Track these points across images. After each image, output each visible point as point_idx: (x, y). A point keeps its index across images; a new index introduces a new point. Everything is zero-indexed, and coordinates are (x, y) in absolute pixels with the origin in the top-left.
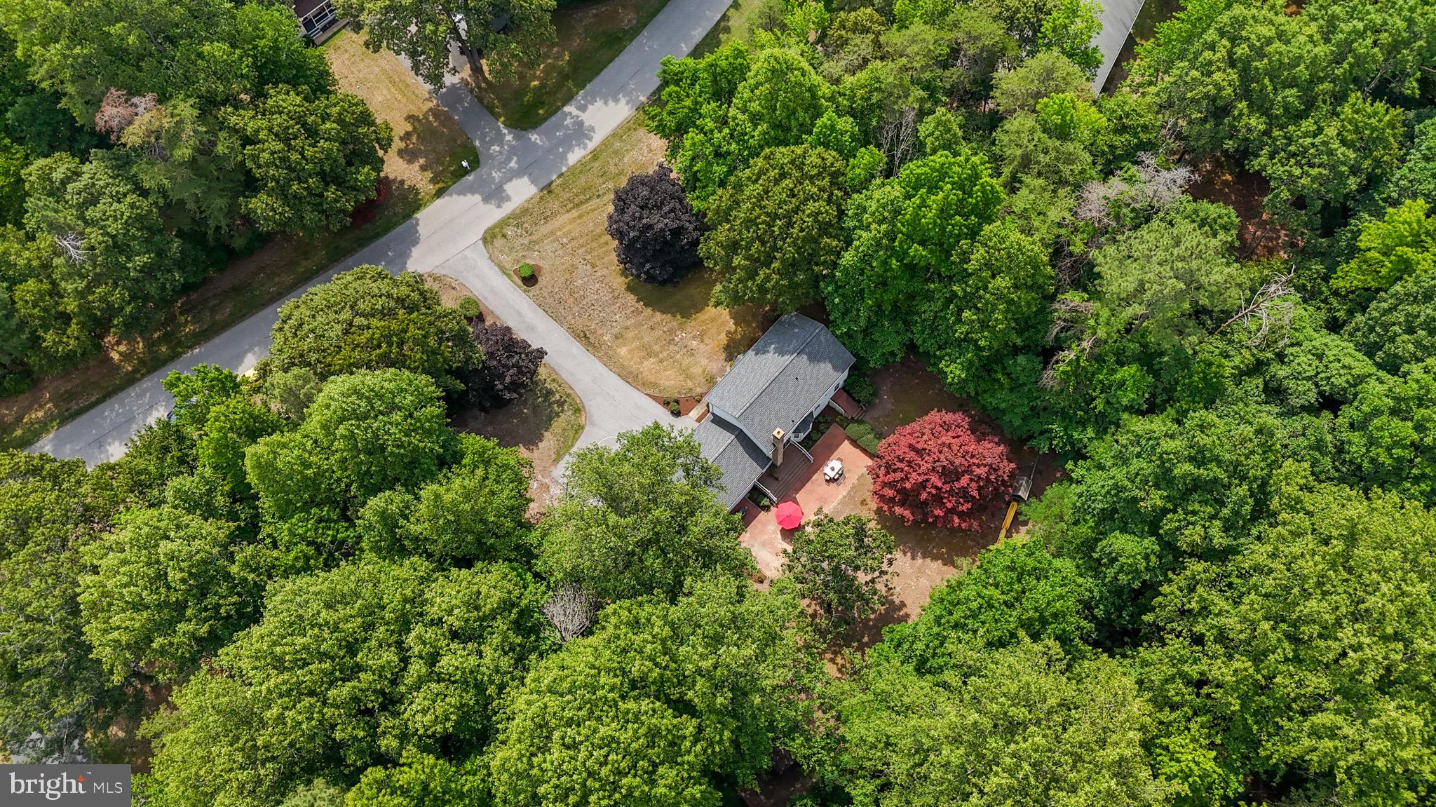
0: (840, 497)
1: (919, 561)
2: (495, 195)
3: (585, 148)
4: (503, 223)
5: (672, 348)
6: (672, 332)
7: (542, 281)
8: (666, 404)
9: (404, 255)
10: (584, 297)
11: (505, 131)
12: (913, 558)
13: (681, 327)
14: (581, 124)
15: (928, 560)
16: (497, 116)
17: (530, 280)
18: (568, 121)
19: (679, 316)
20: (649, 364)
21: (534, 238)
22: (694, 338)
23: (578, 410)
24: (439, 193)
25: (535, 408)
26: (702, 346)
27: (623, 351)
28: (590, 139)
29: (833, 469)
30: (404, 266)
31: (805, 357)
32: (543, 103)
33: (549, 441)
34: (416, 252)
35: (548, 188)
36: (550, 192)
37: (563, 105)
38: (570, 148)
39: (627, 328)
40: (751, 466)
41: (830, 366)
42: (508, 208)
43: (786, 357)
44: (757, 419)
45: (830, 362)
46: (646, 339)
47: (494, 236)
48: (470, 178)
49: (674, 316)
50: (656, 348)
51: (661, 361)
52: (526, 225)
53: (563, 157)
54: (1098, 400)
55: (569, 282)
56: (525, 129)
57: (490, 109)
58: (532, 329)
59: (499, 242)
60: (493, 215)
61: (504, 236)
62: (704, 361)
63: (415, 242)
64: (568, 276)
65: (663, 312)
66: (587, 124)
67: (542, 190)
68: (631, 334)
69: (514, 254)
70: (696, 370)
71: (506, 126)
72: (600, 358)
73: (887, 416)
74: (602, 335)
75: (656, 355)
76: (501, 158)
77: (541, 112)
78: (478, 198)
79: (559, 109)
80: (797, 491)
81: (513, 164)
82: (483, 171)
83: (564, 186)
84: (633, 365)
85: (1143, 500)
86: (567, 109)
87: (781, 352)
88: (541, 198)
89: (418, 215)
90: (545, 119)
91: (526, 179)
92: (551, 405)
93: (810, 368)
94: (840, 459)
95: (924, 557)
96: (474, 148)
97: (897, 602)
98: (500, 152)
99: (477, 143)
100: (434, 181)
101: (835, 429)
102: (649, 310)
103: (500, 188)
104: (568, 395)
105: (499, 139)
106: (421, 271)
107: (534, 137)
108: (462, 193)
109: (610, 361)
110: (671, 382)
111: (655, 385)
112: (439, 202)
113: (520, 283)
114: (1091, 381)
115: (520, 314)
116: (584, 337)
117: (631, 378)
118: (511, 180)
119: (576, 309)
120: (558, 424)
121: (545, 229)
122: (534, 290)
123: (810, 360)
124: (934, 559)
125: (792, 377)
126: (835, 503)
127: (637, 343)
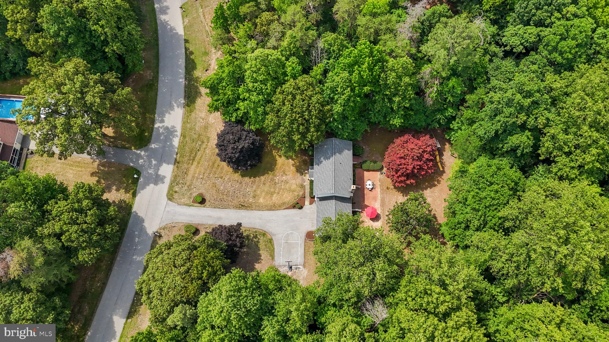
0: (379, 192)
2: (158, 179)
3: (177, 136)
4: (171, 187)
5: (277, 185)
6: (272, 180)
7: (207, 197)
8: (294, 207)
9: (143, 230)
10: (229, 192)
11: (139, 152)
13: (275, 175)
14: (167, 128)
16: (130, 148)
17: (203, 202)
18: (161, 130)
19: (270, 172)
20: (275, 198)
21: (188, 184)
22: (282, 176)
23: (264, 235)
24: (134, 195)
25: (248, 246)
26: (288, 177)
27: (261, 200)
28: (176, 131)
29: (370, 185)
30: (147, 234)
31: (337, 154)
32: (144, 130)
33: (264, 254)
34: (146, 224)
35: (176, 162)
36: (178, 163)
37: (153, 125)
38: (171, 140)
39: (255, 191)
40: (347, 206)
41: (347, 151)
42: (168, 181)
43: (331, 159)
44: (340, 188)
45: (345, 149)
46: (266, 190)
47: (172, 195)
48: (141, 180)
49: (268, 173)
50: (272, 190)
51: (278, 193)
52: (180, 182)
53: (172, 146)
54: (449, 98)
55: (218, 191)
56: (146, 145)
57: (124, 147)
58: (220, 218)
59: (176, 196)
60: (164, 188)
61: (176, 192)
62: (294, 181)
63: (143, 221)
64: (215, 189)
65: (263, 175)
66: (170, 127)
67: (175, 164)
68: (258, 192)
69: (186, 196)
70: (294, 187)
71: (137, 149)
72: (255, 210)
73: (370, 153)
74: (248, 200)
75: (275, 192)
76: (147, 164)
77: (146, 134)
78: (152, 185)
79: (152, 129)
80: (364, 201)
81: (154, 162)
82: (144, 173)
83: (182, 156)
84: (270, 203)
85: (517, 121)
86: (156, 126)
87: (328, 158)
88: (177, 167)
89: (134, 210)
90: (151, 136)
91: (164, 165)
92: (252, 241)
93: (341, 156)
94: (369, 180)
96: (132, 167)
98: (144, 161)
99: (132, 164)
100: (127, 191)
101: (360, 171)
102: (257, 178)
103: (157, 176)
104: (256, 232)
105: (139, 156)
106: (155, 230)
107: (153, 146)
108: (143, 188)
109: (260, 208)
110: (289, 198)
111: (284, 203)
112: (138, 198)
113: (199, 205)
115: (210, 217)
116: (242, 206)
117: (273, 208)
118: (158, 169)
119: (230, 199)
120: (262, 245)
121: (189, 177)
122: (207, 203)
123: (340, 154)
124: (426, 189)
125: (339, 164)
126: (379, 196)
127: (264, 194)
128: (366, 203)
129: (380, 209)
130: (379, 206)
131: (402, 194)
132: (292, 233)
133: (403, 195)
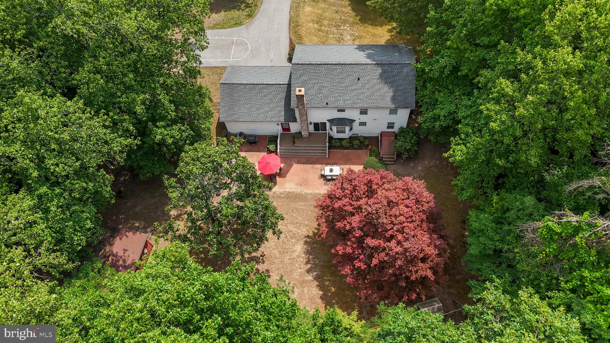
0: (317, 191)
1: (310, 277)
5: (334, 30)
6: (345, 22)
12: (308, 271)
13: (353, 24)
15: (316, 283)
19: (359, 18)
20: (312, 26)
22: (352, 34)
23: (250, 16)
27: (308, 9)
29: (331, 171)
31: (380, 71)
40: (279, 112)
41: (391, 94)
43: (368, 60)
44: (304, 78)
45: (395, 91)
46: (327, 14)
49: (357, 16)
50: (326, 22)
51: (319, 30)
65: (353, 9)
68: (323, 5)
75: (321, 25)
80: (299, 162)
84: (304, 19)
87: (370, 56)
93: (375, 81)
95: (316, 278)
101: (364, 154)
104: (256, 6)
109: (295, 9)
111: (301, 38)
114: (571, 270)
117: (294, 24)
120: (234, 13)
123: (381, 76)
124: (321, 287)
125: (356, 76)
126: (309, 192)
127: (319, 11)
128: (296, 167)
129: (281, 190)
130: (288, 190)
131: (311, 234)
132: (247, 49)
133: (308, 237)
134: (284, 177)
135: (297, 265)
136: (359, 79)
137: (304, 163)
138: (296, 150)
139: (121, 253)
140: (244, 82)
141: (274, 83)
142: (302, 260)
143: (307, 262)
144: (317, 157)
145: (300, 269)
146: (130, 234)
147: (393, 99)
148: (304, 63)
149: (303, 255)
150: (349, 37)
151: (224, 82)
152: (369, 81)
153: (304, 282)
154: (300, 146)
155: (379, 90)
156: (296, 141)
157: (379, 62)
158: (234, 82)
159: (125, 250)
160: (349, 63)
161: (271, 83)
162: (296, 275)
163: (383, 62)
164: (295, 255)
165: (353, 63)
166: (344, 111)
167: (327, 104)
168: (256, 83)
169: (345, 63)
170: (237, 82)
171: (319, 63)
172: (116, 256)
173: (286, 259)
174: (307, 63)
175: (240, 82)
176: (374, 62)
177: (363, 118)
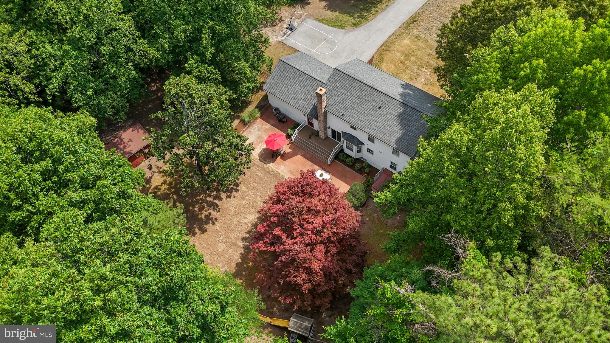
1: (241, 244)
5: (415, 68)
12: (244, 239)
15: (242, 251)
20: (399, 56)
22: (427, 80)
23: (356, 25)
25: (355, 6)
29: (321, 175)
31: (402, 110)
33: (332, 15)
39: (426, 41)
40: (309, 104)
41: (399, 135)
43: (399, 97)
44: (338, 84)
45: (403, 134)
46: (419, 53)
50: (413, 59)
51: (402, 62)
68: (420, 44)
72: (398, 30)
73: (379, 220)
74: (418, 29)
75: (407, 59)
80: (304, 156)
84: (396, 46)
92: (359, 12)
93: (392, 117)
95: (245, 248)
97: (206, 227)
101: (360, 179)
104: (367, 19)
109: (396, 36)
116: (413, 21)
117: (386, 48)
120: (344, 17)
123: (400, 115)
124: (243, 256)
125: (380, 104)
127: (415, 48)
128: (299, 158)
129: (274, 169)
130: (279, 171)
132: (333, 49)
134: (285, 160)
135: (239, 229)
136: (380, 108)
137: (307, 158)
138: (308, 144)
139: (126, 140)
140: (297, 67)
141: (319, 79)
142: (246, 228)
143: (248, 232)
144: (321, 159)
145: (240, 233)
146: (141, 131)
147: (398, 141)
148: (345, 72)
149: (250, 225)
150: (423, 80)
151: (283, 60)
152: (387, 114)
153: (235, 244)
154: (313, 142)
155: (391, 126)
156: (313, 137)
157: (405, 102)
158: (290, 63)
159: (130, 140)
160: (380, 90)
161: (317, 78)
162: (233, 236)
163: (409, 104)
164: (245, 221)
165: (383, 92)
166: (355, 129)
167: (343, 115)
168: (305, 72)
169: (377, 89)
170: (292, 65)
171: (356, 78)
172: (121, 140)
173: (235, 220)
174: (347, 73)
175: (294, 66)
176: (401, 101)
177: (371, 146)
